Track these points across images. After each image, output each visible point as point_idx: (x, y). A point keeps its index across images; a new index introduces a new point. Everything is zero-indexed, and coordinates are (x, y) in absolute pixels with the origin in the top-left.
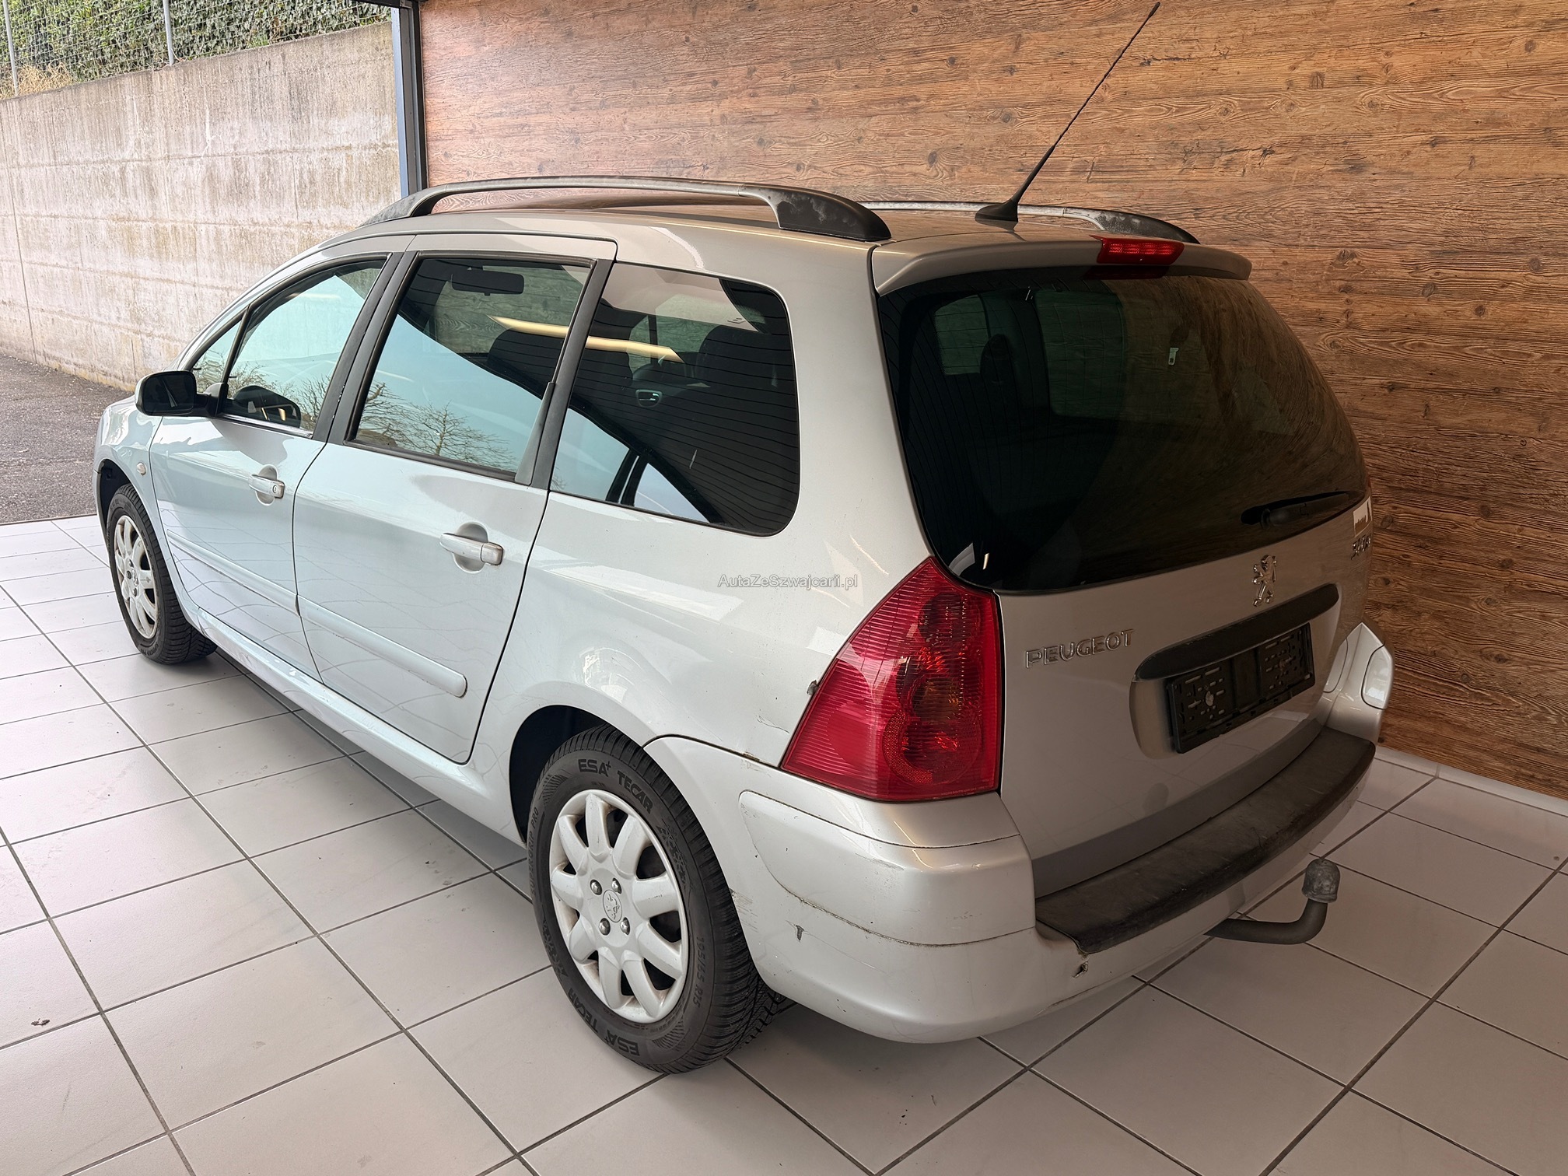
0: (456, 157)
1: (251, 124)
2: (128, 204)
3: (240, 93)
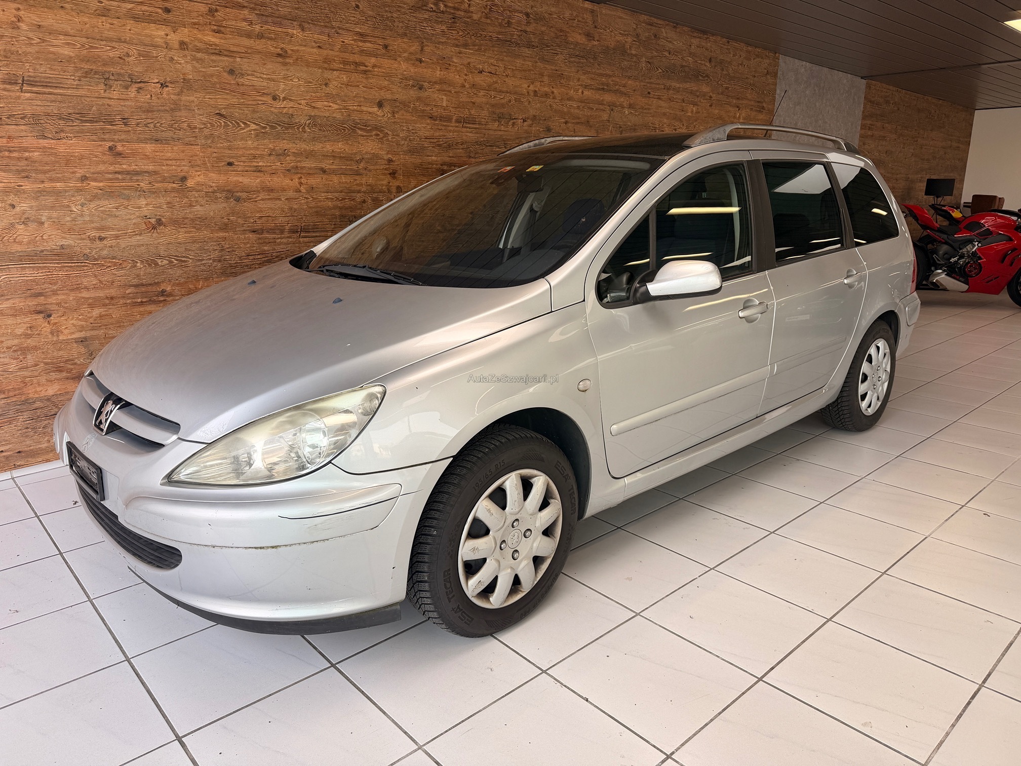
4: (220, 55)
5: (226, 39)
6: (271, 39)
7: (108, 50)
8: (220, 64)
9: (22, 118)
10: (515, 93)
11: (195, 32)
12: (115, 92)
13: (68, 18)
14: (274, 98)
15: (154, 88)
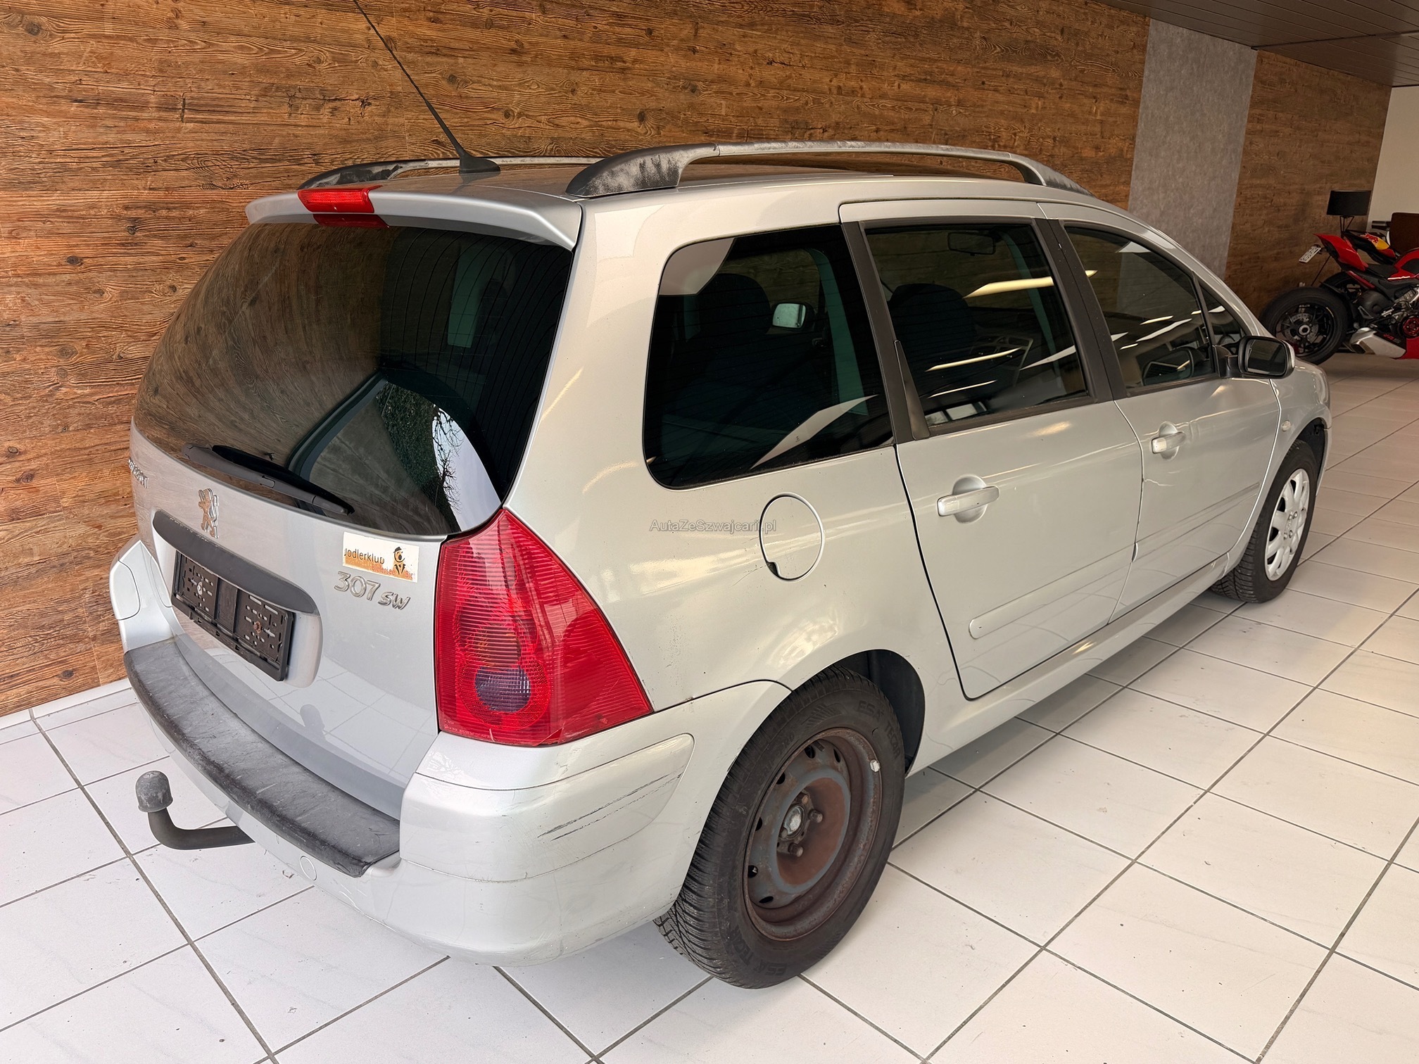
4: (437, 54)
5: (444, 30)
6: (502, 28)
7: (293, 55)
8: (438, 68)
9: (183, 160)
10: (814, 91)
11: (406, 23)
12: (302, 116)
13: (241, 9)
14: (507, 115)
15: (353, 108)
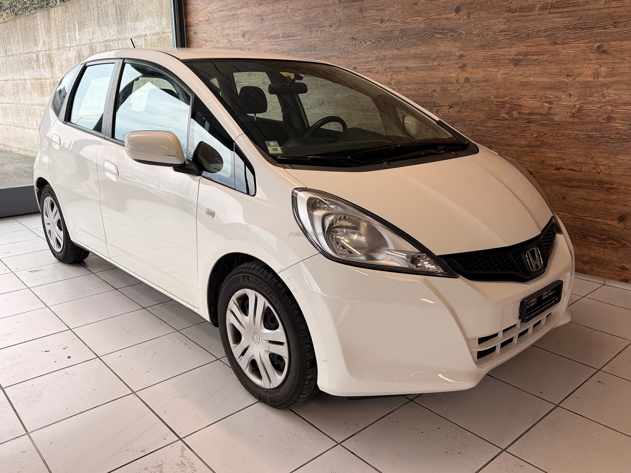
0: (200, 34)
1: (98, 29)
2: (40, 71)
3: (92, 14)
